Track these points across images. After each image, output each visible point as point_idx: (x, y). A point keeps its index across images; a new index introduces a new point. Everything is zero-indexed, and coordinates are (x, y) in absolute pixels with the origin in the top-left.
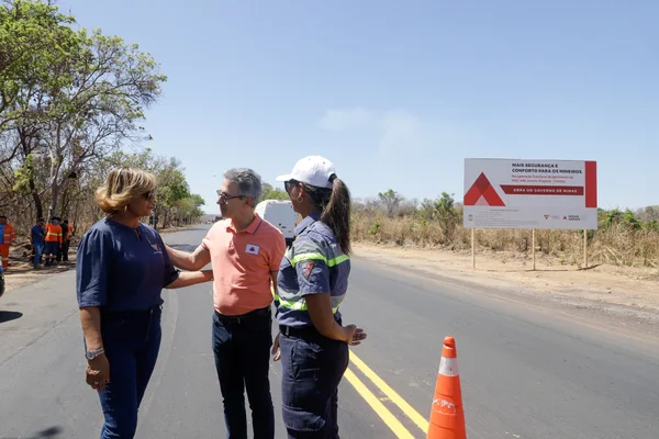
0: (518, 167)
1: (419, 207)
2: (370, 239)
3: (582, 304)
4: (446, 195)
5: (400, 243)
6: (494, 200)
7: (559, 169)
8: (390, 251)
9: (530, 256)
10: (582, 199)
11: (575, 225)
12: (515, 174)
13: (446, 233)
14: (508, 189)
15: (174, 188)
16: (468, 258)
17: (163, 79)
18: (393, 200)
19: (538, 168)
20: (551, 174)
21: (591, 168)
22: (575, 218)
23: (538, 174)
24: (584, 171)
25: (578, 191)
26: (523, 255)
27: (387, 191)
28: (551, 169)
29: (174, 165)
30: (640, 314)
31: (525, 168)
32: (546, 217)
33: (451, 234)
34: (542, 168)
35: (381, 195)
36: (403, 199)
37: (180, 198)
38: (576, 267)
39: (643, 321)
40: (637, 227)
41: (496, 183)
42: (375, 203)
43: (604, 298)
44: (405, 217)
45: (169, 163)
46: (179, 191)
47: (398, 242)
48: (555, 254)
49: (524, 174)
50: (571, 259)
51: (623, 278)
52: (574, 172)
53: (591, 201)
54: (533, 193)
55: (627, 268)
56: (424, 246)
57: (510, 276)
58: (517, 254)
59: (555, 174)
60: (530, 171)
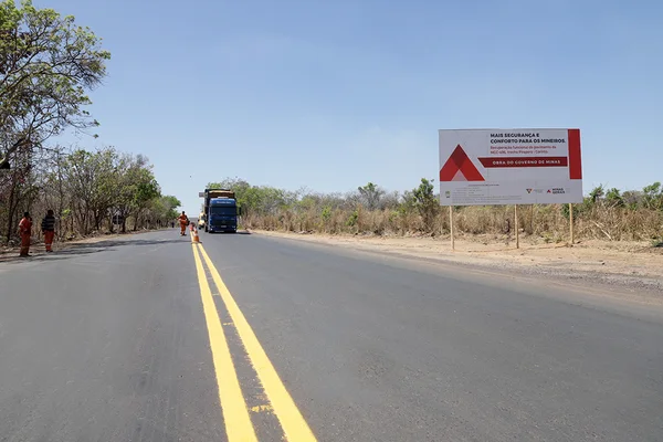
0: (498, 137)
1: (400, 200)
2: (347, 231)
3: (575, 275)
4: (424, 182)
5: (378, 232)
6: (473, 175)
7: (540, 138)
8: (368, 240)
9: (513, 237)
10: (566, 170)
11: (559, 200)
12: (495, 145)
13: (426, 220)
14: (487, 162)
15: (142, 187)
16: (447, 242)
17: (106, 56)
18: (373, 194)
19: (518, 138)
20: (533, 144)
21: (574, 136)
22: (558, 191)
23: (518, 144)
24: (566, 140)
25: (562, 161)
26: (505, 236)
27: (366, 185)
28: (533, 138)
29: (141, 162)
30: (645, 281)
31: (504, 138)
32: (529, 191)
33: (432, 221)
34: (522, 138)
35: (360, 189)
36: (383, 192)
37: (150, 197)
38: (562, 244)
39: (652, 287)
40: (621, 204)
41: (474, 156)
42: (356, 198)
43: (599, 268)
44: (387, 210)
45: (135, 161)
46: (148, 191)
47: (376, 232)
48: (538, 234)
49: (503, 144)
50: (556, 237)
51: (613, 252)
52: (556, 141)
53: (576, 173)
54: (514, 165)
55: (615, 243)
56: (403, 234)
57: (492, 255)
58: (499, 236)
59: (537, 144)
60: (509, 141)
